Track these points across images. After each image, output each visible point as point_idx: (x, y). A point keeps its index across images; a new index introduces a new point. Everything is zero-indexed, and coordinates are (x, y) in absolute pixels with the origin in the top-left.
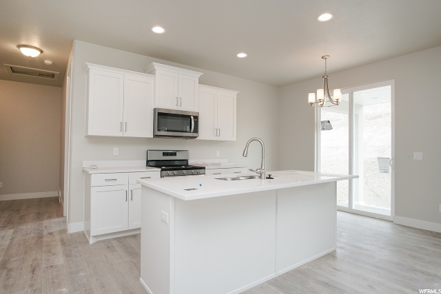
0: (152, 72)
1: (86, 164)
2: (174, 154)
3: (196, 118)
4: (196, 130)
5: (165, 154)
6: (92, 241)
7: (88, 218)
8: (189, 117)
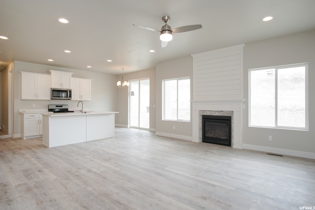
0: (49, 73)
1: (21, 111)
2: (61, 106)
3: (70, 91)
4: (70, 96)
5: (56, 106)
6: (24, 139)
7: (22, 132)
8: (67, 91)
